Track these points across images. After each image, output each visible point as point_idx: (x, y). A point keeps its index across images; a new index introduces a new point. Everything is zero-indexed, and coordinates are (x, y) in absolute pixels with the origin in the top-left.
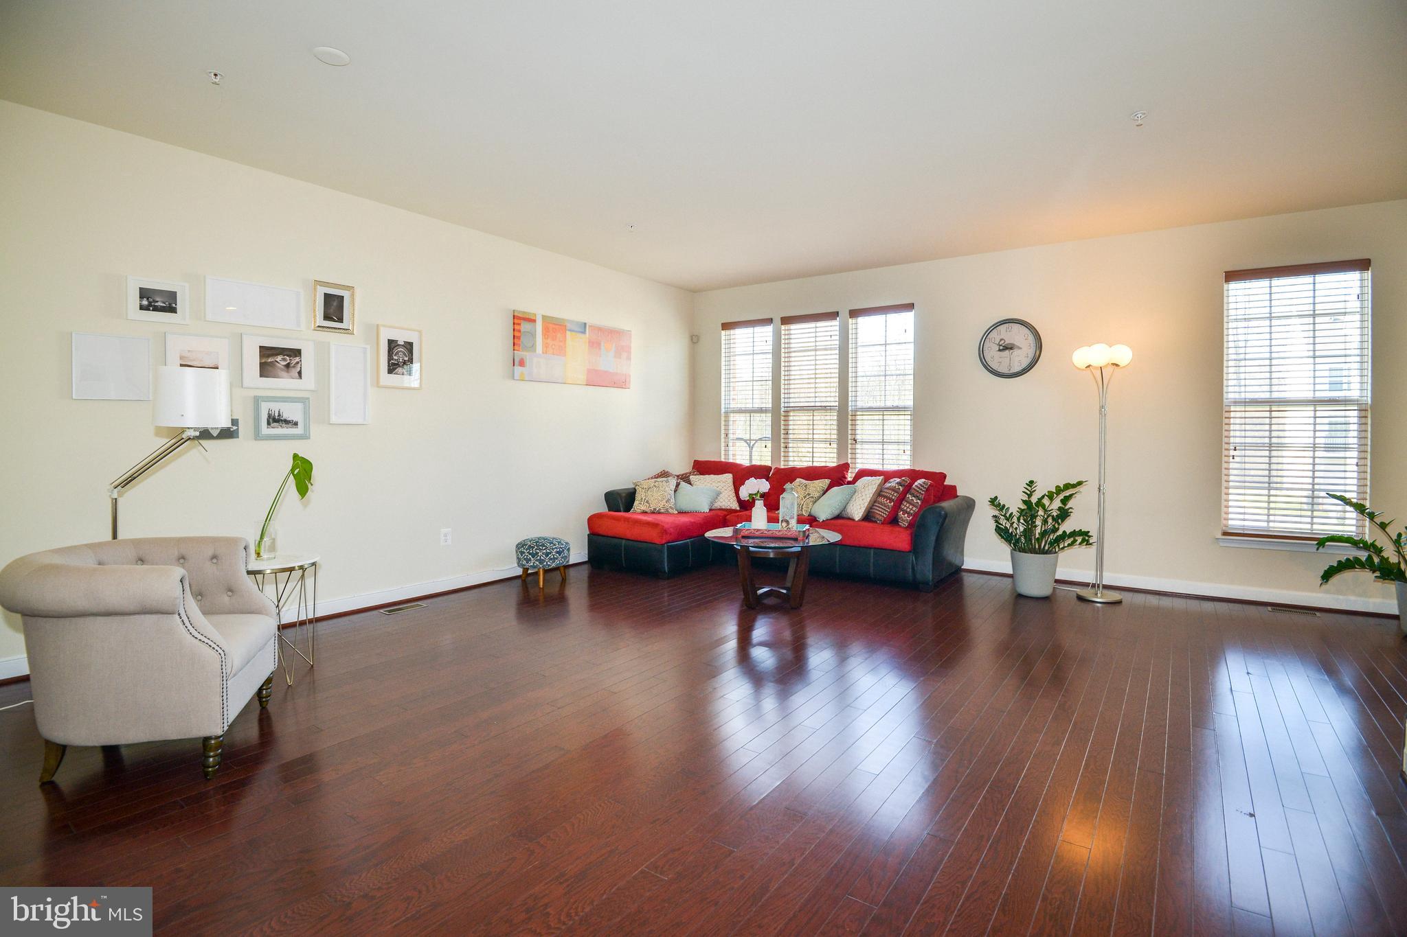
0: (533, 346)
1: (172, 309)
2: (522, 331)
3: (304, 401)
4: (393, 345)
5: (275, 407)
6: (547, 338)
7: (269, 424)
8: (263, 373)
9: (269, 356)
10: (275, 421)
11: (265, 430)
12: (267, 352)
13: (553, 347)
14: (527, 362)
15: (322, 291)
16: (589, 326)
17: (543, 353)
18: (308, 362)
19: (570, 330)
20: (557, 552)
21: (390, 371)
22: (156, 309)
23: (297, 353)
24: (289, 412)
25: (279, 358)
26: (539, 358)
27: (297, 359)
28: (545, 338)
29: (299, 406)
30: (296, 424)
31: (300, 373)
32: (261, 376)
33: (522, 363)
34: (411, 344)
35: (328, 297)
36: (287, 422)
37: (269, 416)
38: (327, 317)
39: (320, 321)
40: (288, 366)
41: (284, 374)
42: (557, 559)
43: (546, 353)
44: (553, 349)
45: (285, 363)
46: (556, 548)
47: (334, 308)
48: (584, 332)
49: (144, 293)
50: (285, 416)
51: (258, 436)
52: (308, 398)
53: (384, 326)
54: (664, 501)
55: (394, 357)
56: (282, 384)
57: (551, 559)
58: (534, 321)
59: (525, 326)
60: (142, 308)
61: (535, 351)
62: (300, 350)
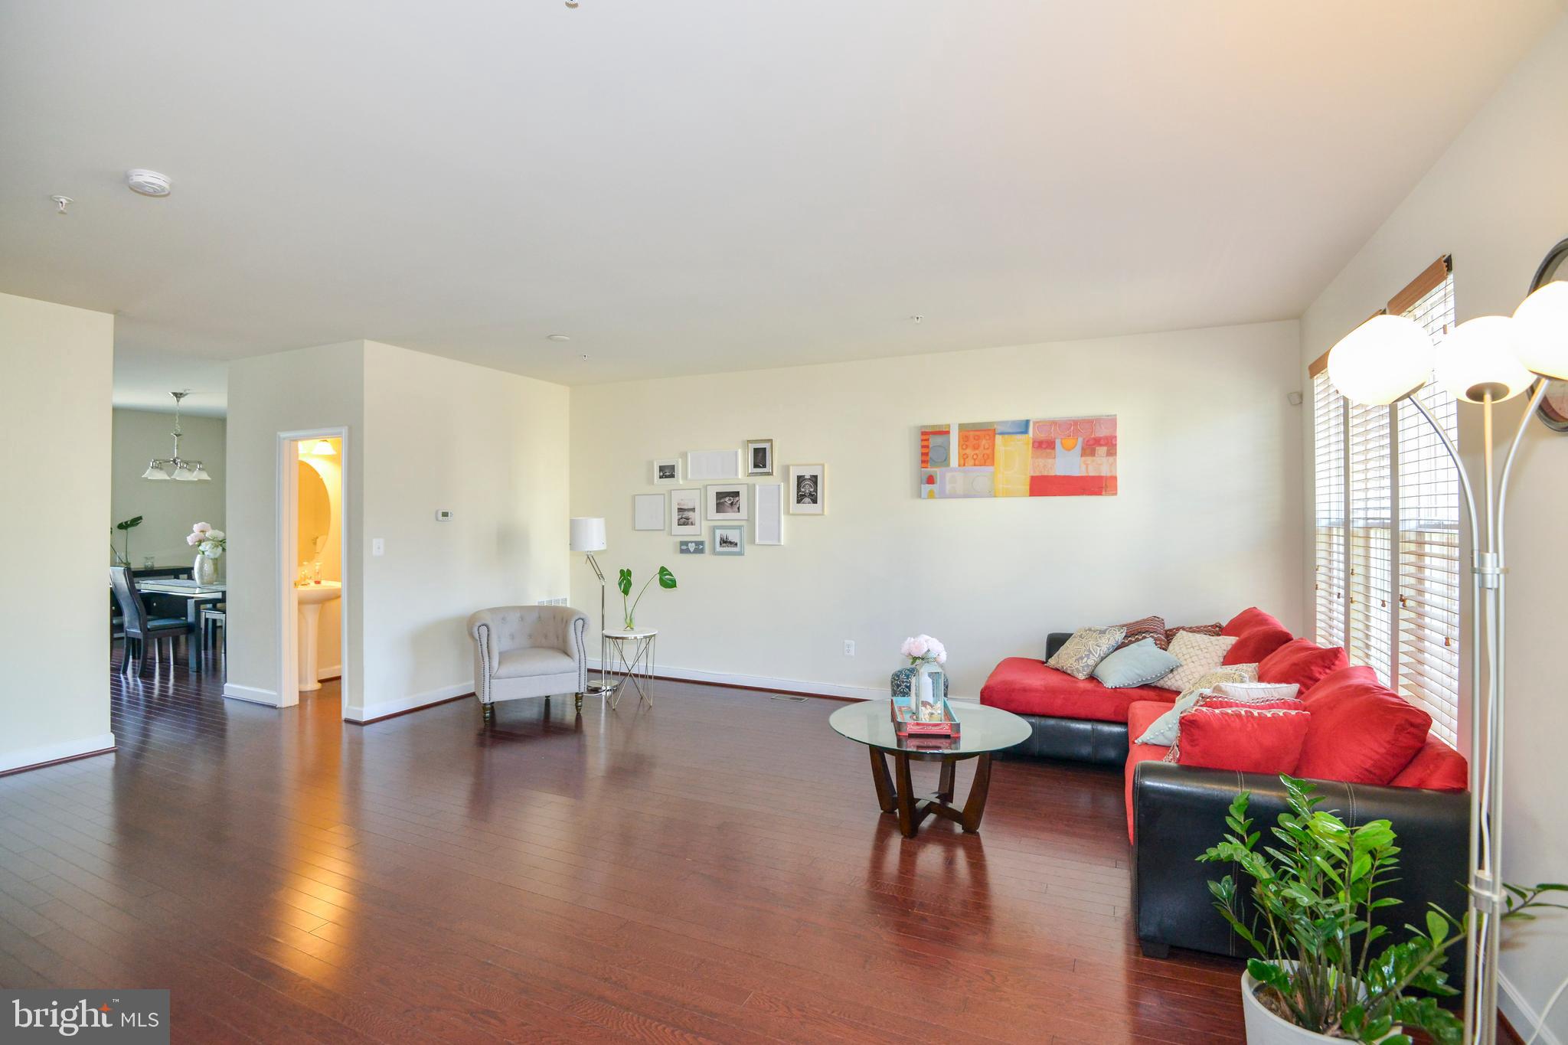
0: (945, 461)
1: (672, 476)
2: (931, 446)
3: (739, 527)
4: (801, 480)
5: (725, 533)
6: (966, 448)
7: (721, 544)
8: (718, 511)
9: (720, 499)
10: (725, 542)
11: (718, 548)
12: (720, 496)
13: (975, 457)
14: (938, 479)
15: (752, 447)
16: (1035, 423)
17: (959, 466)
18: (743, 500)
19: (1002, 434)
21: (799, 502)
22: (666, 477)
23: (737, 494)
24: (733, 536)
25: (727, 499)
26: (953, 473)
27: (737, 499)
28: (963, 449)
29: (738, 531)
30: (736, 544)
31: (739, 508)
32: (717, 512)
33: (931, 480)
34: (816, 477)
35: (756, 451)
36: (731, 543)
37: (721, 539)
38: (756, 466)
39: (751, 469)
40: (732, 504)
41: (730, 509)
43: (964, 465)
44: (975, 460)
45: (730, 502)
47: (760, 458)
48: (1026, 432)
49: (662, 469)
50: (731, 539)
51: (714, 552)
52: (743, 526)
53: (793, 465)
55: (802, 490)
56: (729, 516)
58: (947, 433)
59: (934, 441)
60: (661, 477)
61: (948, 465)
62: (738, 492)
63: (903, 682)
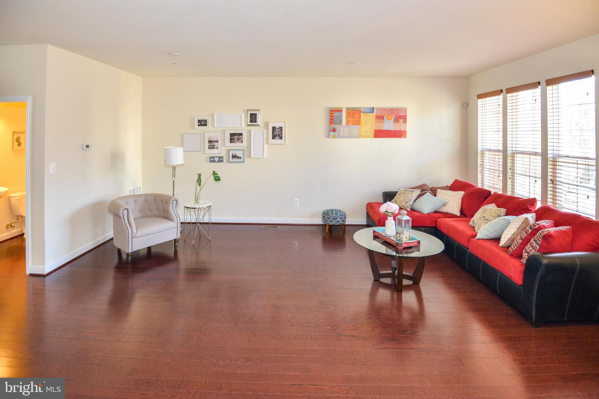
0: (340, 123)
1: (206, 125)
2: (334, 116)
3: (243, 150)
4: (274, 128)
5: (234, 153)
6: (349, 118)
7: (232, 158)
8: (231, 142)
9: (232, 136)
10: (235, 157)
11: (231, 160)
12: (232, 135)
13: (353, 121)
14: (337, 130)
15: (249, 113)
16: (376, 109)
17: (346, 125)
18: (245, 137)
19: (363, 112)
20: (333, 218)
21: (273, 138)
22: (202, 125)
23: (241, 134)
24: (239, 154)
25: (236, 137)
26: (343, 127)
27: (241, 136)
28: (348, 118)
29: (241, 152)
30: (241, 158)
31: (242, 141)
32: (230, 143)
33: (334, 130)
34: (281, 128)
35: (251, 115)
36: (238, 157)
37: (233, 155)
38: (251, 121)
39: (249, 123)
40: (238, 139)
41: (237, 142)
42: (333, 221)
43: (348, 124)
44: (352, 122)
45: (237, 138)
46: (333, 216)
47: (253, 118)
48: (373, 112)
49: (199, 121)
50: (237, 155)
51: (229, 161)
52: (244, 149)
53: (270, 122)
54: (404, 202)
55: (275, 133)
56: (237, 145)
57: (330, 221)
58: (341, 111)
59: (336, 114)
60: (199, 125)
61: (341, 124)
62: (242, 133)
63: (331, 216)
